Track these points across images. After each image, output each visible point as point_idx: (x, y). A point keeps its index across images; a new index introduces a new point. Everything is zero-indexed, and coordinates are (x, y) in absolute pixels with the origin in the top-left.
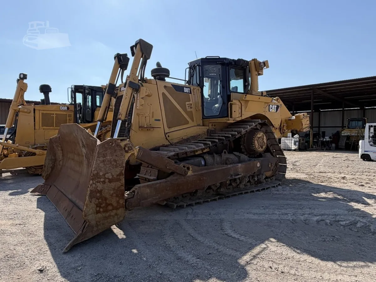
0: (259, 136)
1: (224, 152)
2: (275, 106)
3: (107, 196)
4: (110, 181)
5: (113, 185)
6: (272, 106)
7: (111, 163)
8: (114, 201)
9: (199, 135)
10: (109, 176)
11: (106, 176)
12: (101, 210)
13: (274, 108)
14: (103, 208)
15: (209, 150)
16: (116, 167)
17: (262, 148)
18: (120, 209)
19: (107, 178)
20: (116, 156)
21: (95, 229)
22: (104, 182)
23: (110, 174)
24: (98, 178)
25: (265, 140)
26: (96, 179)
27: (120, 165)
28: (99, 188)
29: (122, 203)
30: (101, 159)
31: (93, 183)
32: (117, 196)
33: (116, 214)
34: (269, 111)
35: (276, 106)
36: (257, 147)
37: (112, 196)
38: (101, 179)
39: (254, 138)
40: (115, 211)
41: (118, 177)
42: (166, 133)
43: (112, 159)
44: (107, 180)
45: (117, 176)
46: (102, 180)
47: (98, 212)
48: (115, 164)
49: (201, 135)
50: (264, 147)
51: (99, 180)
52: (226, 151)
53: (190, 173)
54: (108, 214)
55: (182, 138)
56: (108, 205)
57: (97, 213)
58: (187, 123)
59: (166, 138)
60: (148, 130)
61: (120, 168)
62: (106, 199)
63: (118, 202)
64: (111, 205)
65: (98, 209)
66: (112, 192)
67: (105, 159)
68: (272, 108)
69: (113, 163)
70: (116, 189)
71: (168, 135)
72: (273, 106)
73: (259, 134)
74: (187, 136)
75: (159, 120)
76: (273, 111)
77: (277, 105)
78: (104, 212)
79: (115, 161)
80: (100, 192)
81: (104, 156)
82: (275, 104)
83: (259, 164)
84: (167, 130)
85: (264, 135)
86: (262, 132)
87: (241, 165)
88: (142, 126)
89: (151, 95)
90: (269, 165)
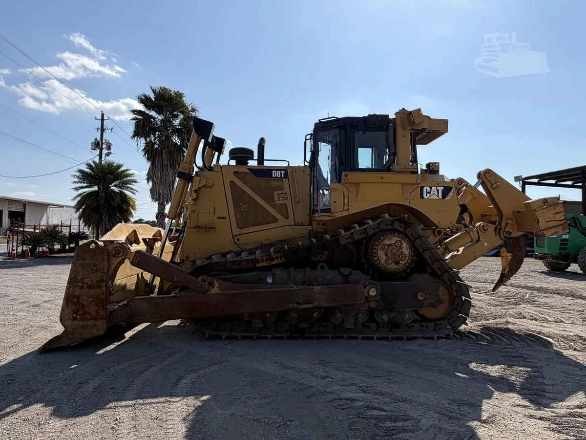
0: (387, 242)
2: (438, 188)
3: (85, 303)
4: (89, 287)
5: (92, 291)
6: (431, 188)
7: (90, 267)
8: (92, 310)
9: (292, 238)
10: (87, 281)
11: (85, 281)
12: (78, 317)
13: (436, 193)
14: (80, 315)
16: (96, 271)
17: (397, 263)
18: (100, 320)
19: (86, 284)
20: (97, 260)
21: (71, 336)
22: (82, 288)
23: (88, 279)
24: (76, 282)
25: (404, 250)
26: (73, 283)
27: (100, 270)
28: (76, 293)
29: (103, 315)
30: (80, 262)
31: (71, 287)
32: (96, 305)
33: (95, 325)
34: (422, 197)
35: (441, 189)
36: (383, 261)
37: (91, 303)
38: (78, 283)
39: (376, 245)
40: (93, 322)
41: (98, 284)
42: (236, 235)
43: (92, 263)
44: (85, 286)
45: (97, 282)
46: (80, 284)
47: (75, 319)
48: (95, 268)
49: (295, 239)
50: (403, 263)
51: (77, 284)
53: (215, 290)
54: (86, 322)
55: (262, 243)
56: (85, 313)
57: (73, 321)
58: (275, 220)
59: (235, 242)
60: (206, 230)
61: (99, 274)
62: (84, 306)
63: (97, 312)
64: (90, 314)
65: (75, 315)
66: (91, 300)
67: (83, 262)
69: (92, 267)
70: (96, 296)
71: (237, 237)
72: (434, 188)
73: (390, 240)
74: (270, 240)
75: (224, 218)
76: (434, 197)
77: (444, 187)
78: (81, 319)
79: (96, 265)
80: (78, 297)
81: (83, 259)
82: (438, 184)
83: (374, 291)
84: (236, 231)
85: (403, 242)
86: (396, 235)
87: (322, 288)
88: (198, 226)
89: (212, 186)
90: (419, 296)
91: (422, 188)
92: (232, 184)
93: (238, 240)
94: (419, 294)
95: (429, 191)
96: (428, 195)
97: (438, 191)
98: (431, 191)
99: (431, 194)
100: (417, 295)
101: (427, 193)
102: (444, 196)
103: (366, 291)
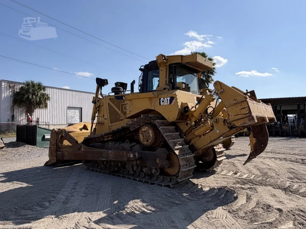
0: (143, 130)
1: (126, 142)
2: (168, 98)
4: (53, 145)
6: (164, 99)
11: (52, 143)
12: (51, 155)
13: (167, 101)
15: (111, 138)
17: (147, 141)
21: (50, 162)
25: (150, 134)
28: (51, 147)
31: (50, 145)
33: (54, 159)
34: (160, 104)
35: (169, 99)
36: (142, 140)
42: (109, 126)
50: (150, 141)
52: (128, 141)
53: (82, 149)
59: (109, 130)
60: (101, 124)
64: (53, 154)
68: (164, 101)
72: (166, 99)
73: (144, 128)
75: (106, 119)
76: (166, 104)
77: (170, 97)
79: (54, 138)
82: (167, 96)
83: (132, 155)
84: (110, 124)
85: (150, 129)
86: (147, 126)
87: (111, 152)
88: (99, 122)
89: (102, 106)
90: (157, 160)
91: (160, 99)
92: (109, 103)
93: (110, 128)
94: (158, 159)
95: (163, 100)
96: (163, 102)
97: (167, 100)
98: (164, 100)
99: (164, 102)
100: (156, 160)
101: (162, 101)
102: (170, 103)
103: (129, 155)
